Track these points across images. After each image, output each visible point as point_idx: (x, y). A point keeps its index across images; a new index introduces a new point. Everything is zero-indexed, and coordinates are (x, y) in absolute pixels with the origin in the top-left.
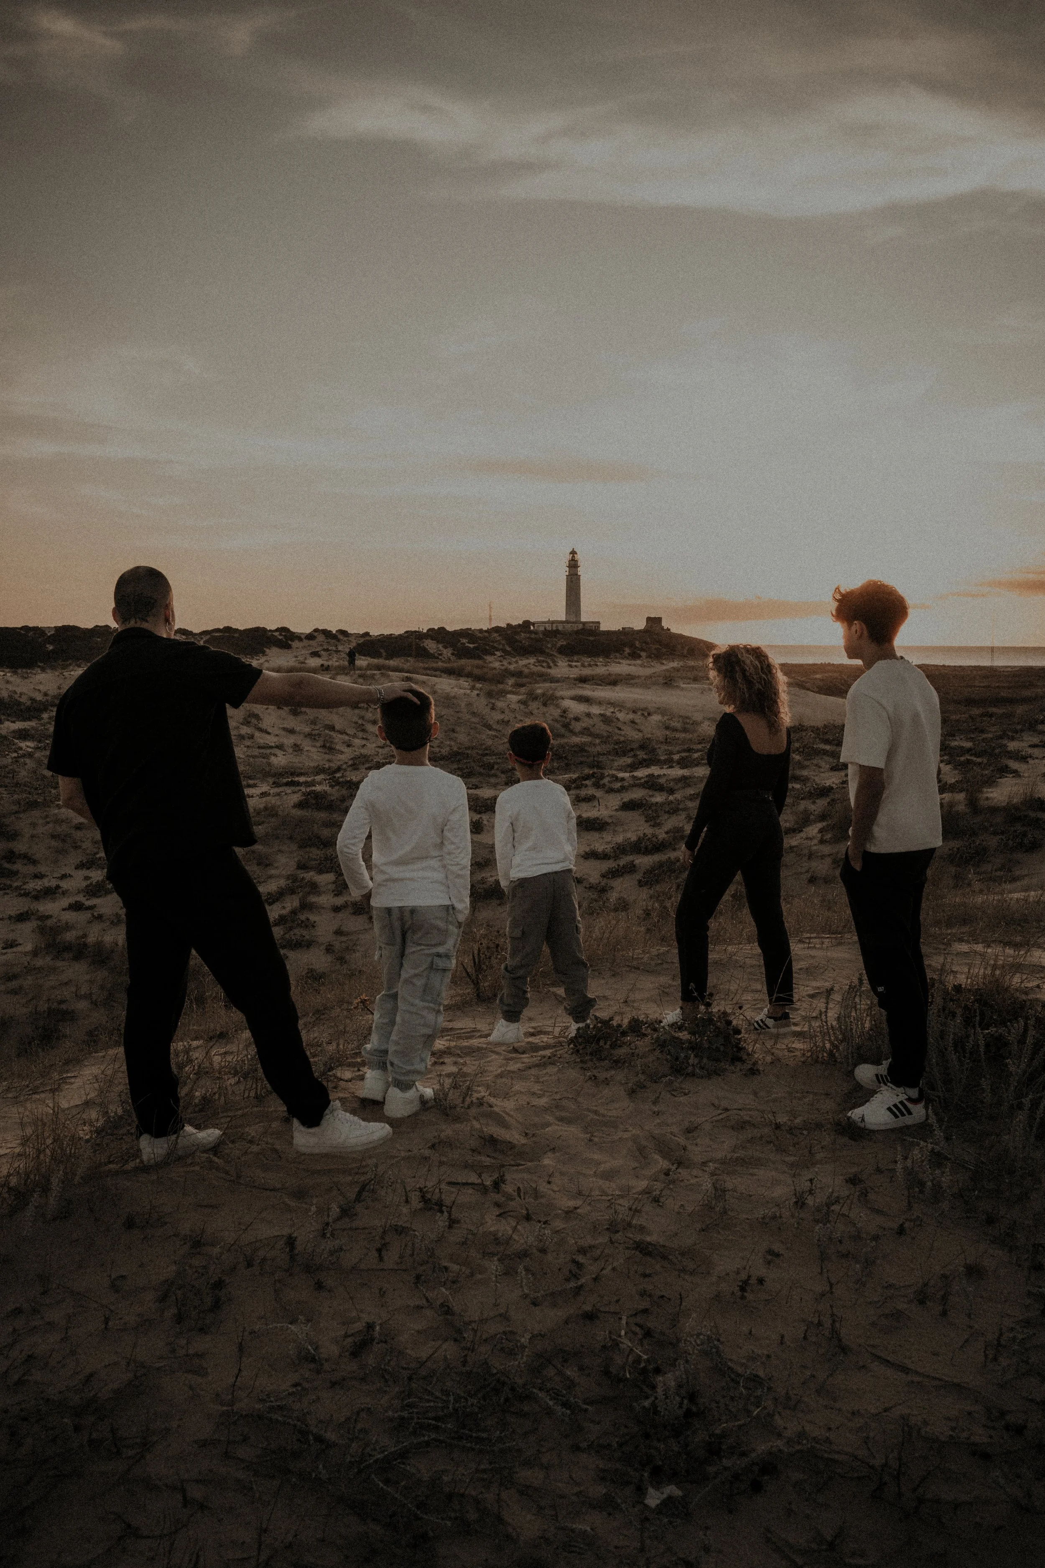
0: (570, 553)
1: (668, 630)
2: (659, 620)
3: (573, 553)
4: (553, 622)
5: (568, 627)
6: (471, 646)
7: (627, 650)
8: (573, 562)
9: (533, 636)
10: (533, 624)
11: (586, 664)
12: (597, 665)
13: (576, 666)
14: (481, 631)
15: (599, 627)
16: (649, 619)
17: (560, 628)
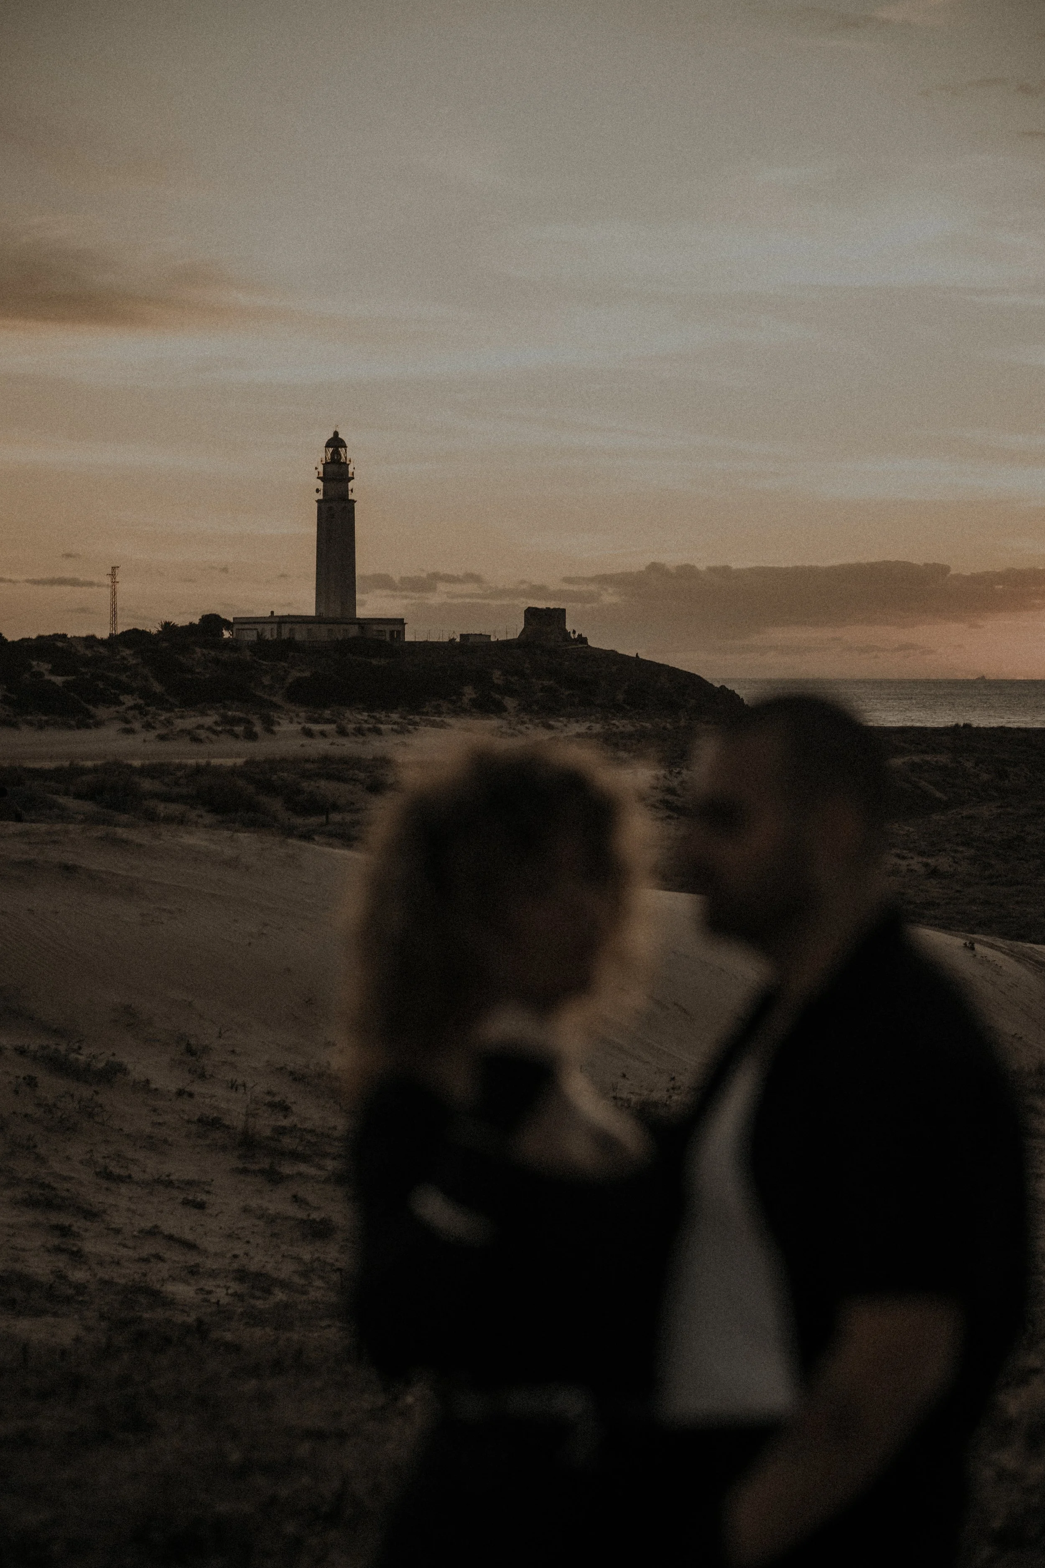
0: (328, 445)
1: (582, 640)
2: (560, 614)
3: (336, 443)
4: (283, 620)
5: (322, 633)
6: (59, 680)
7: (469, 693)
8: (334, 468)
9: (225, 656)
10: (228, 625)
11: (351, 727)
12: (378, 732)
13: (323, 734)
14: (90, 640)
15: (401, 633)
16: (532, 614)
17: (300, 635)
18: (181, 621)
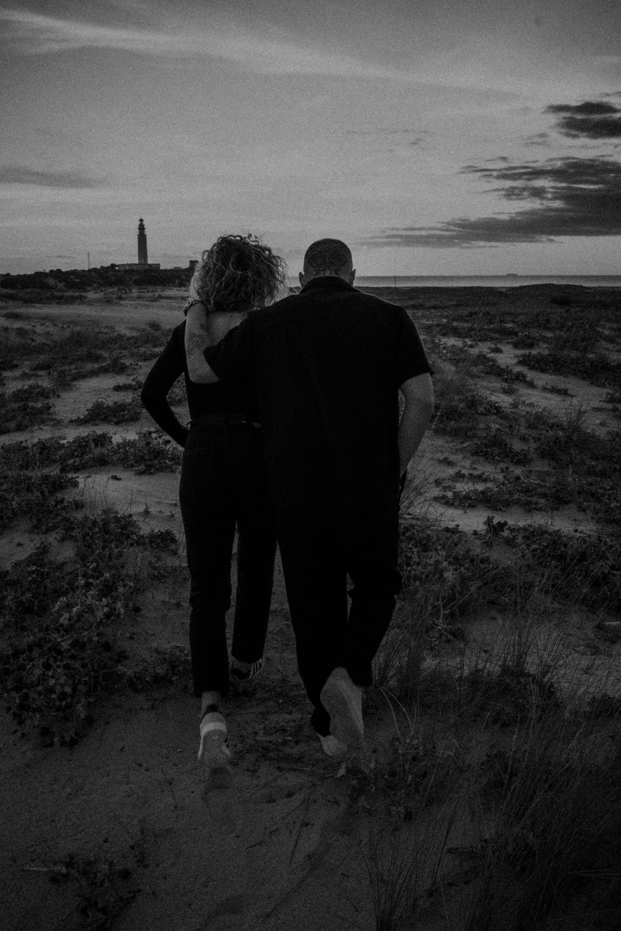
0: (139, 221)
4: (130, 265)
5: (140, 268)
6: (77, 281)
7: (177, 281)
8: (141, 226)
9: (117, 274)
10: (117, 266)
13: (144, 292)
14: (84, 271)
15: (159, 267)
16: (190, 262)
17: (135, 268)
18: (105, 265)
